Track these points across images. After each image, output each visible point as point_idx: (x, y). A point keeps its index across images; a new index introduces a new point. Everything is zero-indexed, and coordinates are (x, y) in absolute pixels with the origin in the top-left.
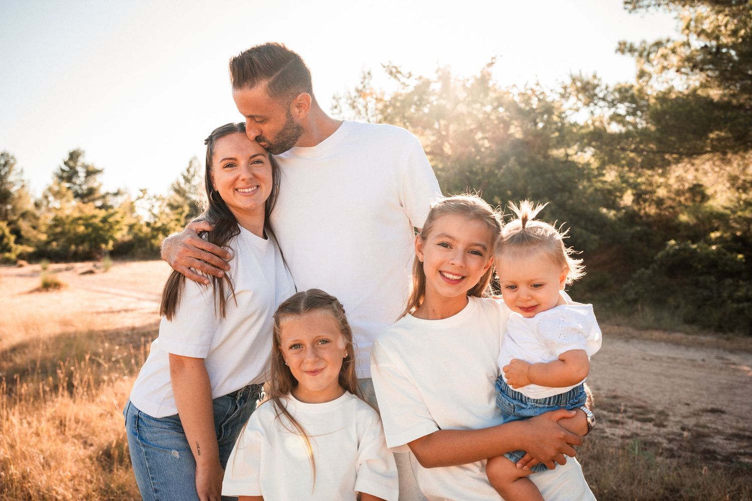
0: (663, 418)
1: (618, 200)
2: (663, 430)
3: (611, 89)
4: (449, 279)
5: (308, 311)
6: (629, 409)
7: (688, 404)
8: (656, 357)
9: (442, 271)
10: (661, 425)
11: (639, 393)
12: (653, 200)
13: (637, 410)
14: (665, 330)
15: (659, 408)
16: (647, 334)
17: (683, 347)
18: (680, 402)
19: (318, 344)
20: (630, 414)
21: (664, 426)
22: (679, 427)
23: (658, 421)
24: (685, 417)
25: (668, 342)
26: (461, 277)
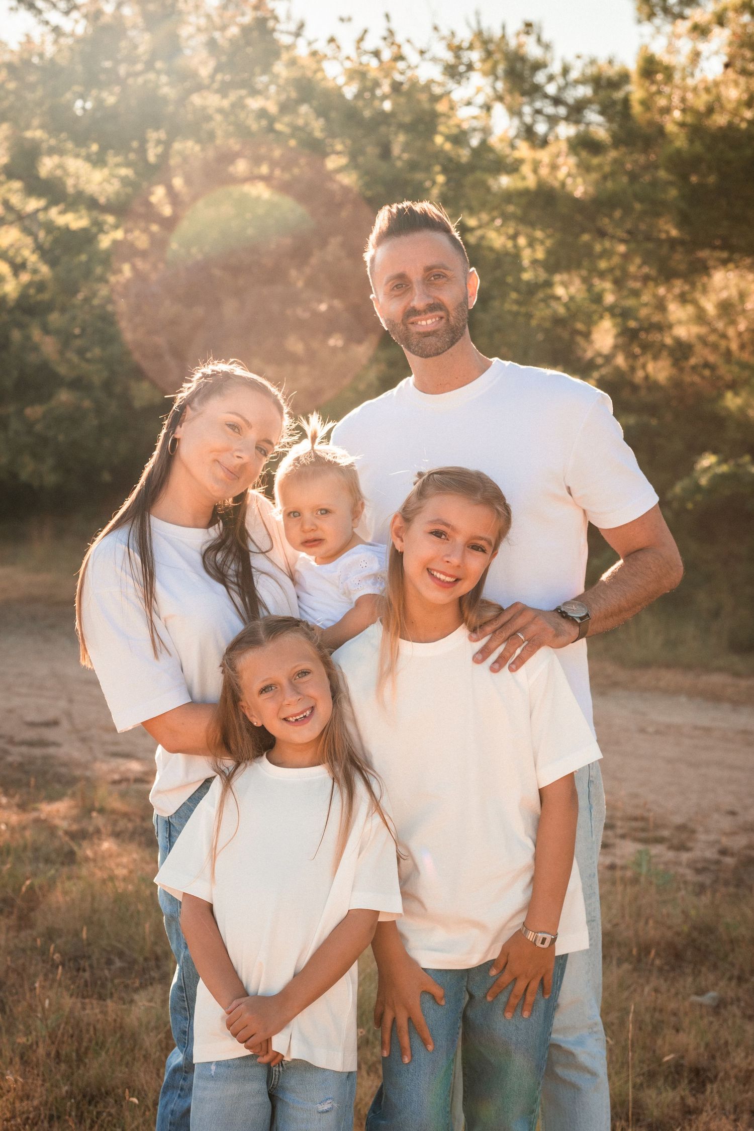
0: (684, 836)
1: (580, 340)
2: (685, 856)
3: (574, 75)
4: (439, 579)
6: (619, 823)
7: (733, 813)
8: (669, 726)
9: (432, 569)
10: (682, 847)
11: (635, 796)
12: (663, 346)
13: (635, 824)
14: (688, 667)
15: (678, 820)
16: (646, 677)
17: (727, 706)
18: (717, 809)
19: (296, 679)
20: (620, 831)
21: (688, 849)
22: (714, 850)
23: (675, 841)
24: (726, 834)
25: (694, 693)
26: (454, 580)
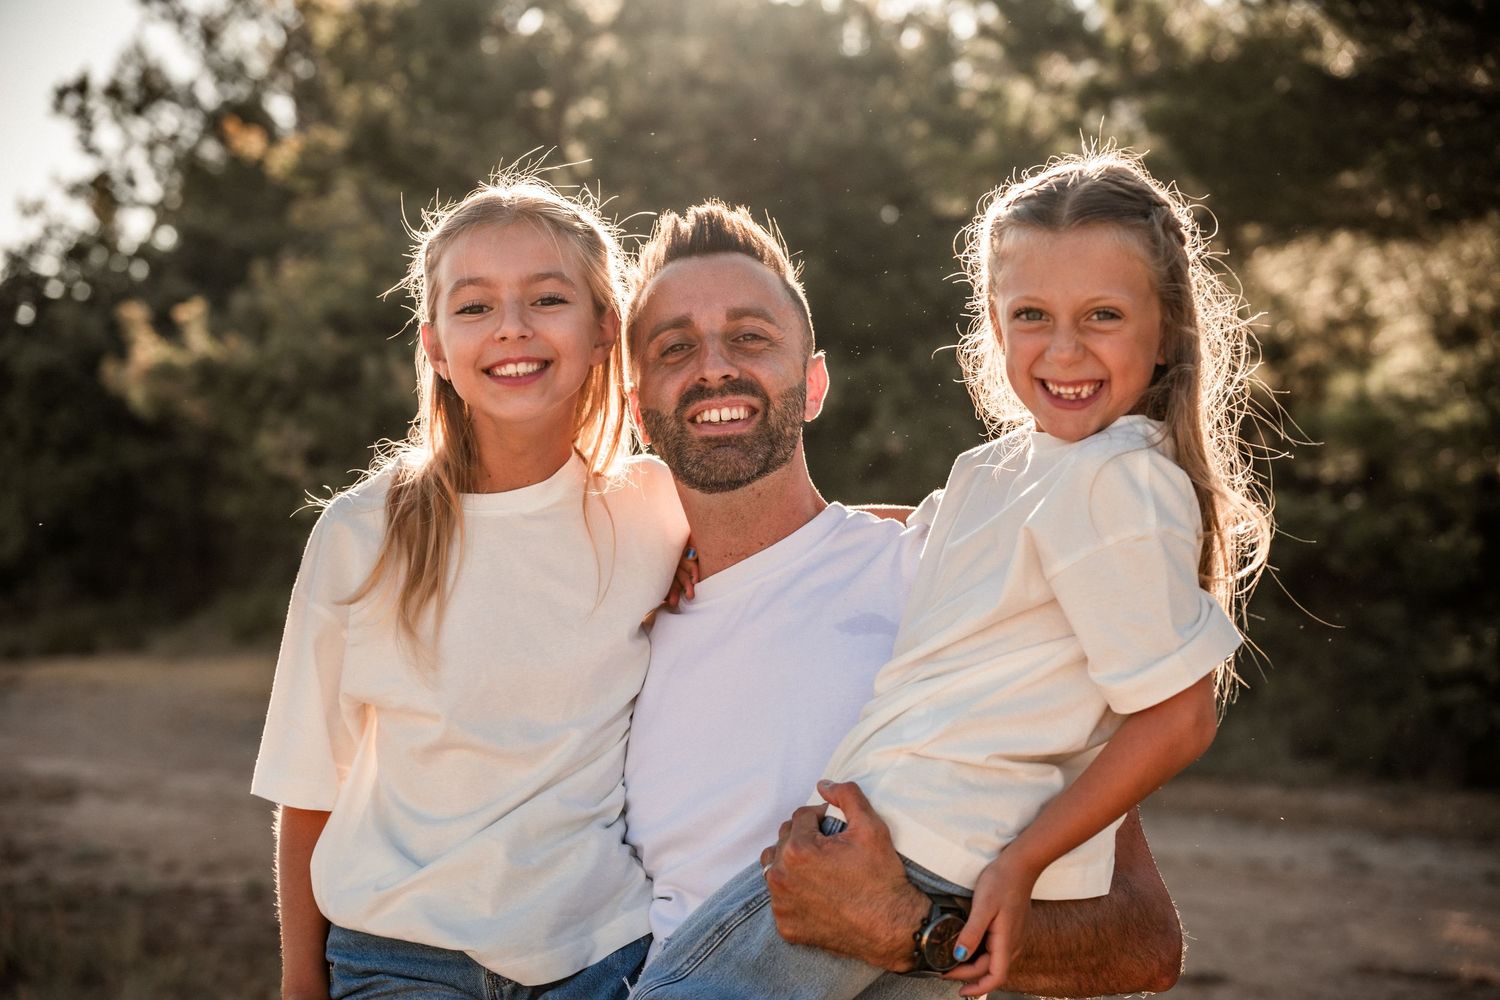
4: (509, 376)
5: (1081, 224)
19: (1089, 319)
26: (539, 364)
